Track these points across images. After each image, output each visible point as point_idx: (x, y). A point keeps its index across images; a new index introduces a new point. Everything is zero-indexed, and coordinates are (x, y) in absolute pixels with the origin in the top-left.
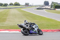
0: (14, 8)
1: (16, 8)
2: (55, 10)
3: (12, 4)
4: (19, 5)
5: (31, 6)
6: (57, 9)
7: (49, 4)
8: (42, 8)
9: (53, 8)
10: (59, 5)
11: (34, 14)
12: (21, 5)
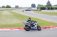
0: (6, 10)
1: (8, 10)
2: (41, 11)
3: (4, 7)
4: (10, 7)
5: (20, 8)
6: (42, 11)
7: (35, 6)
8: (30, 10)
9: (39, 10)
10: (44, 7)
11: (23, 15)
12: (12, 8)
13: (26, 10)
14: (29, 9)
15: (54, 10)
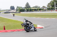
13: (5, 13)
14: (8, 12)
15: (33, 11)
